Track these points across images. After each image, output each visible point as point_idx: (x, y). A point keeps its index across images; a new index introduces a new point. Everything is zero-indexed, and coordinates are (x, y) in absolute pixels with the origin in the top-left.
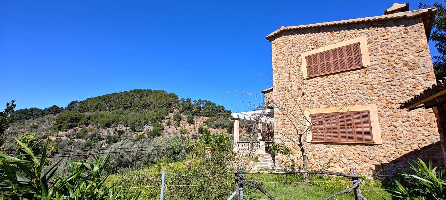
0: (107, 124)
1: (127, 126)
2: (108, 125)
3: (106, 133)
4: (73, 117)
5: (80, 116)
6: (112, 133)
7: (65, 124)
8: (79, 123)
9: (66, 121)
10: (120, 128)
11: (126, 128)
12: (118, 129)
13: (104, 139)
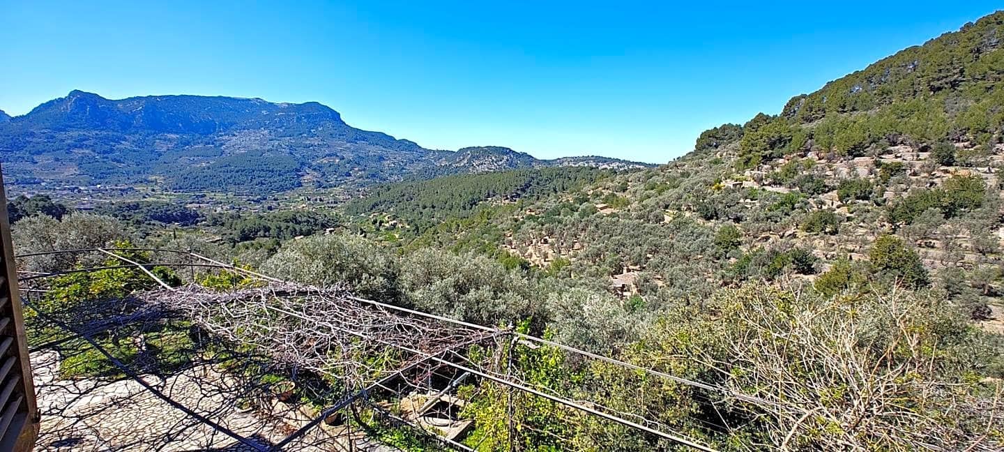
0: (855, 147)
1: (924, 150)
2: (855, 151)
3: (844, 172)
4: (773, 137)
5: (789, 132)
6: (863, 172)
7: (756, 155)
8: (785, 150)
9: (757, 148)
10: (897, 157)
11: (918, 156)
12: (888, 159)
13: (833, 189)
